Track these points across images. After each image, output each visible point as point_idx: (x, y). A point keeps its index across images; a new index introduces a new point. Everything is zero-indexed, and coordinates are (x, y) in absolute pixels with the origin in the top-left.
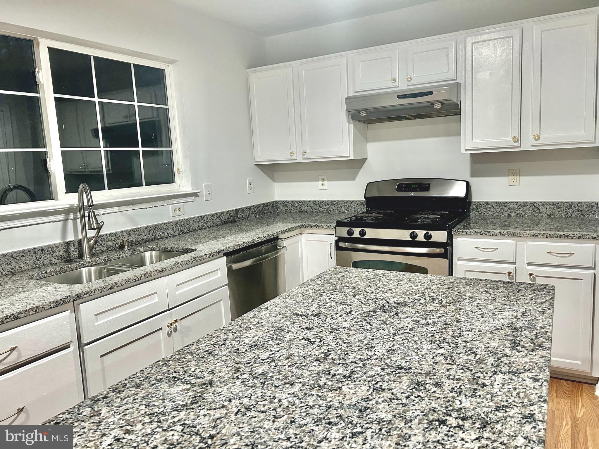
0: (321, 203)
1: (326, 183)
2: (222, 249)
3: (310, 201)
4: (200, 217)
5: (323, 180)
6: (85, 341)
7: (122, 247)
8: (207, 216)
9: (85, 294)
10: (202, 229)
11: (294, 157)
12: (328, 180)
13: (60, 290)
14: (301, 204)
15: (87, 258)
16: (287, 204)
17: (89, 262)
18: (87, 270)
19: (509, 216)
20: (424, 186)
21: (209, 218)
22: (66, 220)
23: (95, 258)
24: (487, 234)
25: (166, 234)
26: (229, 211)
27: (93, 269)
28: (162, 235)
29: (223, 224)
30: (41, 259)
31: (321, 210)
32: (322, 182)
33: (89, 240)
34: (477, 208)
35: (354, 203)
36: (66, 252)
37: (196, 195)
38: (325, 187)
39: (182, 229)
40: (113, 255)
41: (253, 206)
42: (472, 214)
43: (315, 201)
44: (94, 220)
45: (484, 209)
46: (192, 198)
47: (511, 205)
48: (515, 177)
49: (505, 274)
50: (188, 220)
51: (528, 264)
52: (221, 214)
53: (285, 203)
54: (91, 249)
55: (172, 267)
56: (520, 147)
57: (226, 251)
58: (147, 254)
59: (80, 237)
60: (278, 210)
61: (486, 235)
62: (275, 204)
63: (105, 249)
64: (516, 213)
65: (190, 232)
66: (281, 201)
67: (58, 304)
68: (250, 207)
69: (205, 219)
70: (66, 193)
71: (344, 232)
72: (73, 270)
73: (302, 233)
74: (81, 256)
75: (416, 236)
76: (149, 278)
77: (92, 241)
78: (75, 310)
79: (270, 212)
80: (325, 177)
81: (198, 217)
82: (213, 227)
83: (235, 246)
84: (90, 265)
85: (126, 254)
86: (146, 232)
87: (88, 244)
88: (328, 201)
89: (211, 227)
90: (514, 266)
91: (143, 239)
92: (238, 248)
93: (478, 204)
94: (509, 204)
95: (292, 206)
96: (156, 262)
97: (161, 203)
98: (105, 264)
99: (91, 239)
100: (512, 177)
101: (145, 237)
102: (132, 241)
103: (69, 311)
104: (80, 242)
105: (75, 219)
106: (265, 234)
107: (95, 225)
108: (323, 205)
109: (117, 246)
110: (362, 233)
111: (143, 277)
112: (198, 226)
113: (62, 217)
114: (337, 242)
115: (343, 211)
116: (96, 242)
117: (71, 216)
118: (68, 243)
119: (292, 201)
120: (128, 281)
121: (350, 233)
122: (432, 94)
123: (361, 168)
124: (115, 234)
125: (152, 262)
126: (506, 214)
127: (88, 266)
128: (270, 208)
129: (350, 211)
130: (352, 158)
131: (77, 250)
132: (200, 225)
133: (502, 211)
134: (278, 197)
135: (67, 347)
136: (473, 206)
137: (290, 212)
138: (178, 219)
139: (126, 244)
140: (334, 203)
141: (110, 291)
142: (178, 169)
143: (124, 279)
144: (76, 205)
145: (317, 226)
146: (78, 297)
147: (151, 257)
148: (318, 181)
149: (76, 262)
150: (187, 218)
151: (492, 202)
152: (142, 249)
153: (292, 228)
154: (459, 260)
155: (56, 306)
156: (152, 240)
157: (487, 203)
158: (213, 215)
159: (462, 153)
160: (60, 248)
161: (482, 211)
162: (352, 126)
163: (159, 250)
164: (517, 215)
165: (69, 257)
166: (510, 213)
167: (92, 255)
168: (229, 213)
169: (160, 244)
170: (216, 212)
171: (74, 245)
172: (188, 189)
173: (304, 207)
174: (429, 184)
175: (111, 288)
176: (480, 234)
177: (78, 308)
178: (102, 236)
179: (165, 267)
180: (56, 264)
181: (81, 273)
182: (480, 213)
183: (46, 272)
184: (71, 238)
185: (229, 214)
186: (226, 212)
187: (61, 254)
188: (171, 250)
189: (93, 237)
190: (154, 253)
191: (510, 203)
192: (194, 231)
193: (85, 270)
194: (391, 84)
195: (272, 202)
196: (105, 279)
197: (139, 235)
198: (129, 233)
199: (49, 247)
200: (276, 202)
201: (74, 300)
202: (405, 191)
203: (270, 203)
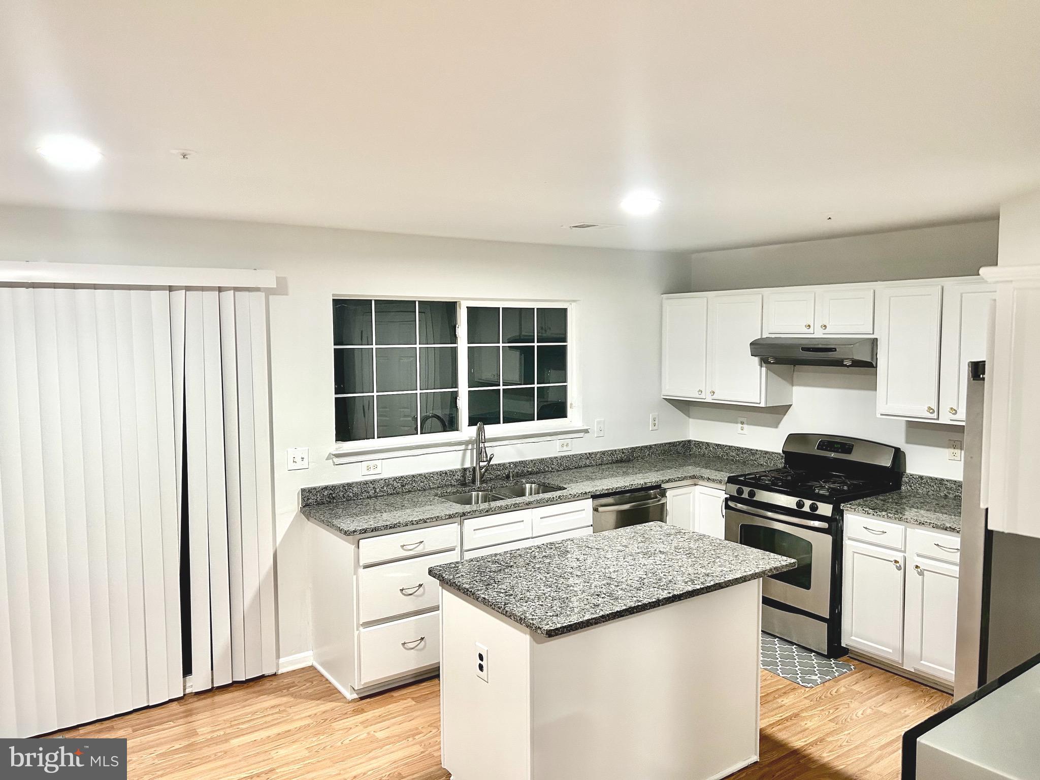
0: (738, 450)
1: (745, 426)
2: (587, 491)
3: (726, 446)
4: (588, 454)
5: (742, 423)
6: (465, 548)
7: (508, 477)
8: (596, 454)
9: (469, 513)
10: (589, 466)
11: (703, 396)
12: (747, 424)
13: (453, 507)
14: (716, 447)
15: (478, 483)
16: (701, 445)
17: (479, 488)
18: (476, 494)
19: (946, 497)
20: (847, 446)
21: (598, 456)
22: (466, 450)
23: (484, 485)
24: (875, 514)
25: (550, 469)
26: (622, 449)
27: (480, 493)
28: (547, 469)
29: (614, 463)
30: (444, 481)
31: (738, 459)
32: (742, 425)
33: (481, 468)
34: (909, 481)
35: (773, 455)
36: (463, 476)
37: (586, 431)
38: (744, 432)
39: (567, 465)
40: (499, 483)
41: (655, 445)
42: (904, 488)
43: (732, 447)
44: (484, 454)
45: (917, 484)
46: (581, 435)
47: (949, 484)
48: (956, 451)
49: (892, 561)
50: (575, 456)
51: (918, 555)
52: (613, 452)
53: (699, 444)
54: (482, 476)
55: (538, 502)
56: (938, 419)
57: (592, 494)
58: (528, 486)
59: (475, 465)
60: (690, 451)
61: (873, 515)
62: (687, 444)
63: (494, 477)
64: (954, 495)
65: (576, 468)
66: (695, 441)
67: (450, 517)
68: (651, 446)
69: (593, 456)
70: (468, 426)
71: (733, 488)
72: (466, 492)
73: (695, 485)
74: (474, 481)
75: (803, 506)
76: (517, 508)
77: (483, 470)
78: (461, 524)
79: (678, 453)
80: (744, 420)
81: (586, 454)
82: (601, 465)
83: (603, 489)
84: (479, 490)
85: (511, 483)
86: (531, 465)
87: (480, 472)
88: (746, 449)
89: (599, 465)
90: (903, 554)
91: (528, 472)
92: (606, 492)
93: (911, 477)
94: (946, 483)
95: (706, 448)
96: (535, 494)
97: (549, 438)
98: (491, 491)
99: (483, 468)
100: (952, 450)
101: (530, 470)
102: (517, 473)
103: (457, 524)
104: (474, 469)
105: (472, 450)
106: (642, 482)
107: (485, 459)
108: (741, 453)
109: (504, 475)
110: (752, 494)
111: (512, 506)
112: (584, 463)
113: (463, 447)
114: (727, 500)
115: (762, 463)
116: (486, 471)
117: (470, 447)
118: (465, 470)
119: (706, 443)
120: (500, 508)
121: (740, 492)
122: (836, 351)
123: (785, 415)
124: (504, 464)
125: (531, 494)
126: (942, 494)
127: (478, 491)
128: (679, 448)
129: (769, 464)
130: (763, 405)
131: (472, 476)
132: (588, 462)
133: (938, 490)
134: (693, 436)
135: (453, 549)
136: (905, 479)
137: (704, 455)
138: (563, 454)
139: (511, 475)
140: (752, 452)
141: (487, 513)
142: (571, 404)
143: (497, 506)
144: (474, 438)
145: (709, 479)
146: (464, 514)
147: (531, 488)
148: (737, 423)
149: (470, 486)
150: (573, 454)
151: (927, 477)
152: (524, 481)
153: (678, 478)
154: (849, 539)
155: (449, 518)
156: (536, 473)
157: (921, 477)
158: (603, 453)
159: (877, 417)
160: (459, 473)
161: (915, 486)
162: (764, 369)
163: (539, 484)
164: (955, 497)
165: (465, 481)
166: (947, 494)
167: (482, 482)
168: (622, 451)
169: (541, 479)
170: (607, 450)
171: (470, 472)
172: (579, 425)
173: (720, 452)
174: (853, 446)
175: (487, 511)
176: (868, 514)
177: (463, 522)
178: (492, 465)
179: (531, 500)
180: (454, 485)
181: (471, 496)
182: (913, 488)
183: (447, 492)
184: (468, 465)
185: (623, 453)
186: (619, 450)
187: (459, 478)
188: (548, 485)
189: (485, 466)
190: (533, 485)
191: (947, 481)
192: (580, 467)
193: (474, 493)
194: (806, 330)
195: (683, 441)
196: (491, 503)
197: (524, 467)
198: (516, 464)
199: (451, 471)
200: (689, 441)
201: (461, 516)
202: (826, 450)
203: (680, 443)
